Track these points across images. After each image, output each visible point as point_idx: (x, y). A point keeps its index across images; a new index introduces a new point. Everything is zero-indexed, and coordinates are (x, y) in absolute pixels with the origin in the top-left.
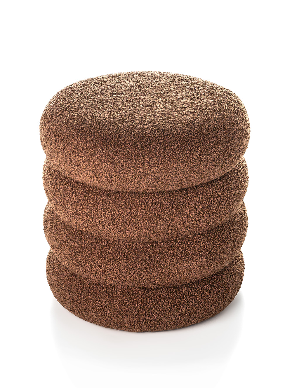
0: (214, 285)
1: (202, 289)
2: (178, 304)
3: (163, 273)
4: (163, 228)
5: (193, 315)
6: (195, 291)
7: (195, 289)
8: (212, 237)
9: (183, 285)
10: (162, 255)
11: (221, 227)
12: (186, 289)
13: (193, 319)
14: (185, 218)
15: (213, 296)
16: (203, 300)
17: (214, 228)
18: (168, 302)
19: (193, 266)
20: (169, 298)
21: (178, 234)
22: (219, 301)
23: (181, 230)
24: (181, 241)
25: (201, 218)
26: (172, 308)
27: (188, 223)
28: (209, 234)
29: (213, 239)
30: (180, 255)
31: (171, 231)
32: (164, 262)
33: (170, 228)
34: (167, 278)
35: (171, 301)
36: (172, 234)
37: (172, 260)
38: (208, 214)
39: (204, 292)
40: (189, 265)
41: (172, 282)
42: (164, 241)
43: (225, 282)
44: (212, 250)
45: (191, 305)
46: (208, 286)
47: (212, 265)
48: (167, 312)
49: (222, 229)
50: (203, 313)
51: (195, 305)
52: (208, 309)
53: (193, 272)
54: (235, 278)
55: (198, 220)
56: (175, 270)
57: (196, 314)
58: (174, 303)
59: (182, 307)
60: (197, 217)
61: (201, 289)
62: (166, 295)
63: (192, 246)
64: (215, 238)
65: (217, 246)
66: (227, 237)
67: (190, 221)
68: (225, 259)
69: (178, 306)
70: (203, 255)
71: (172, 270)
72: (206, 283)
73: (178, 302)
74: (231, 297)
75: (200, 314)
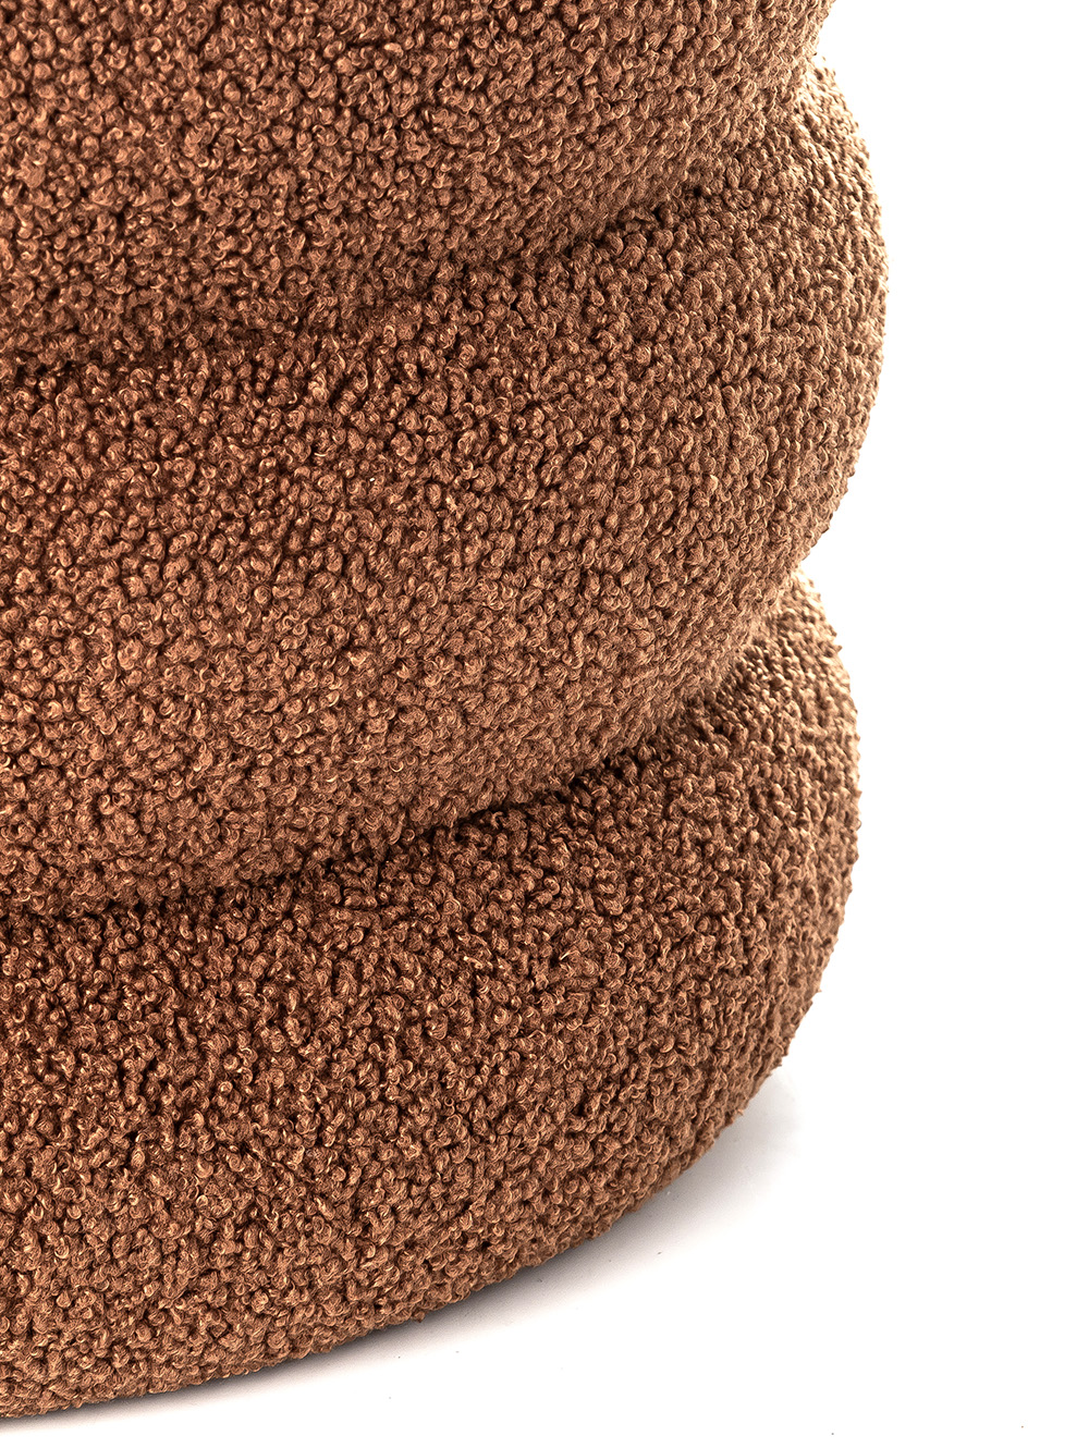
0: (594, 882)
1: (480, 924)
2: (225, 1086)
3: (50, 734)
4: (22, 197)
5: (394, 1211)
6: (405, 946)
7: (401, 918)
8: (562, 325)
9: (266, 886)
10: (30, 524)
11: (651, 238)
12: (303, 920)
13: (396, 1261)
14: (269, 79)
15: (594, 1001)
16: (492, 1041)
17: (579, 241)
18: (121, 1073)
19: (377, 649)
20: (123, 1024)
21: (193, 276)
22: (654, 1051)
23: (232, 231)
24: (234, 369)
25: (447, 84)
26: (157, 1142)
27: (302, 138)
28: (528, 296)
29: (574, 348)
30: (228, 518)
31: (120, 236)
32: (53, 601)
33: (99, 199)
34: (97, 796)
35: (152, 1066)
36: (127, 280)
37: (139, 572)
38: (524, 41)
39: (496, 953)
40: (330, 640)
41: (151, 842)
42: (42, 371)
43: (703, 854)
44: (570, 476)
45: (369, 1104)
46: (541, 886)
47: (571, 650)
48: (110, 1189)
49: (665, 254)
50: (498, 1185)
51: (415, 1102)
52: (550, 1144)
53: (378, 726)
54: (799, 824)
55: (417, 110)
56: (176, 698)
57: (426, 1196)
58: (187, 1083)
59: (272, 1125)
60: (405, 75)
61: (468, 919)
62: (96, 1000)
63: (358, 419)
64: (594, 342)
65: (618, 431)
66: (722, 340)
67: (328, 116)
68: (710, 593)
69: (222, 1120)
70: (481, 518)
71: (150, 692)
72: (508, 858)
73: (221, 1075)
74: (769, 1024)
75: (467, 1204)
